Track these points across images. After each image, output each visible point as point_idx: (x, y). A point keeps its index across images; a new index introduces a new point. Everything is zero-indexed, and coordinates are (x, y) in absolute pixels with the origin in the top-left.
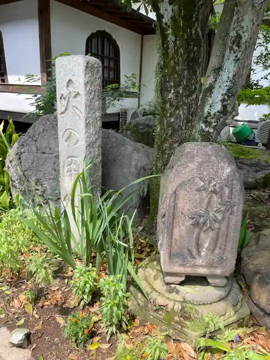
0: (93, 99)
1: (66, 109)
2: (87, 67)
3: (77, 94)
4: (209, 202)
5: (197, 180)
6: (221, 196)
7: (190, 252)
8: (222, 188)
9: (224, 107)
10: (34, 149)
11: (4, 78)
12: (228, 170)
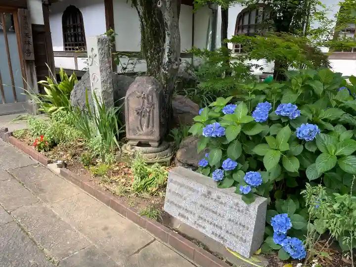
0: (104, 57)
1: (92, 64)
2: (99, 41)
3: (96, 56)
4: (143, 102)
5: (137, 92)
6: (148, 100)
7: (138, 128)
8: (148, 96)
9: (169, 59)
10: (83, 88)
11: (85, 47)
12: (150, 88)
